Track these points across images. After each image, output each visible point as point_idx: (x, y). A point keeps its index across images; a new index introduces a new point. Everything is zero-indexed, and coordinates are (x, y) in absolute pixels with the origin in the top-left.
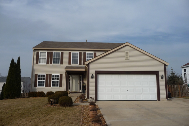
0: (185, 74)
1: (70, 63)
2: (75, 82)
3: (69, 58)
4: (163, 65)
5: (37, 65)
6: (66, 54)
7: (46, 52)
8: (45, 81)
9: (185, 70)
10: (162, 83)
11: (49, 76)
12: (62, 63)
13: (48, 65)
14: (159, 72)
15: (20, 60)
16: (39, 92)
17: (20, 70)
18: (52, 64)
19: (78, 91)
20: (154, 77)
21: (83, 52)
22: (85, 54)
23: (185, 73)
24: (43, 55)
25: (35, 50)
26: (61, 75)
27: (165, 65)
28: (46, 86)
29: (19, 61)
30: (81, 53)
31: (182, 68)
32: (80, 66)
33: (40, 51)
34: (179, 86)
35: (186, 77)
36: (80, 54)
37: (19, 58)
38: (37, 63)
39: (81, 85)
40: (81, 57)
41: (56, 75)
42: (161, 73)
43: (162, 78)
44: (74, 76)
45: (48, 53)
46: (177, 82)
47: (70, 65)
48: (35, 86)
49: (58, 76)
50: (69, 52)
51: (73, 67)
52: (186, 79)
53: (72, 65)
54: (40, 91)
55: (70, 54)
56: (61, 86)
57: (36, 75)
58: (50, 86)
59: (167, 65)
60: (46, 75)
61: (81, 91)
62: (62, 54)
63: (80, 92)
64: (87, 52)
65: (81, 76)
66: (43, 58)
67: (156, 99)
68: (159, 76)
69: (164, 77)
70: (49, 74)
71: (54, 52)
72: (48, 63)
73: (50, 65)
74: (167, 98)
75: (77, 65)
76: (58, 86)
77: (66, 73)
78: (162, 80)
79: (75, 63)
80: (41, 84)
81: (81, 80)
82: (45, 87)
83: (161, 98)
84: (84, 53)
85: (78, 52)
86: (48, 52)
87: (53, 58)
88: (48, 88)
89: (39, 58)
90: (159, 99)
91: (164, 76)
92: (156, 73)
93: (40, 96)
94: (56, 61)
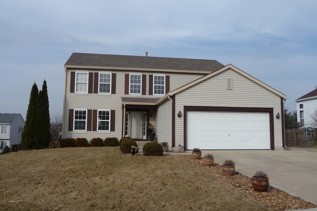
0: (301, 112)
1: (126, 92)
2: (135, 123)
3: (125, 84)
4: (280, 99)
5: (72, 94)
6: (121, 77)
7: (87, 72)
8: (86, 120)
9: (301, 106)
10: (278, 124)
11: (92, 113)
12: (114, 92)
13: (90, 94)
14: (274, 109)
15: (47, 86)
16: (78, 139)
17: (48, 102)
18: (97, 93)
19: (141, 138)
20: (266, 116)
21: (148, 75)
22: (151, 77)
23: (301, 110)
24: (81, 78)
25: (68, 68)
26: (113, 112)
27: (282, 99)
28: (89, 129)
29: (45, 86)
30: (145, 75)
31: (297, 102)
32: (144, 96)
33: (77, 72)
34: (294, 130)
35: (302, 116)
36: (144, 77)
37: (45, 82)
38: (72, 90)
39: (145, 128)
40: (146, 82)
41: (104, 112)
42: (277, 111)
43: (278, 117)
44: (133, 113)
45: (91, 75)
46: (290, 124)
47: (127, 96)
48: (70, 129)
49: (108, 113)
50: (126, 74)
51: (132, 98)
52: (303, 120)
53: (131, 95)
54: (81, 137)
55: (127, 76)
56: (113, 129)
57: (71, 111)
58: (95, 129)
59: (285, 100)
60: (88, 110)
61: (145, 137)
62: (114, 76)
63: (144, 139)
64: (154, 75)
65: (145, 113)
66: (83, 83)
67: (269, 147)
68: (274, 115)
69: (281, 117)
70: (93, 109)
71: (100, 73)
72: (90, 91)
73: (93, 95)
74: (284, 146)
75: (139, 95)
76: (108, 130)
77: (125, 109)
78: (278, 120)
79: (135, 92)
80: (80, 126)
81: (145, 119)
82: (87, 130)
83: (275, 146)
84: (150, 75)
85: (141, 74)
86: (89, 73)
87: (99, 83)
88: (92, 132)
89: (76, 82)
90: (273, 147)
91: (281, 115)
92: (270, 111)
93: (81, 146)
94: (105, 89)
